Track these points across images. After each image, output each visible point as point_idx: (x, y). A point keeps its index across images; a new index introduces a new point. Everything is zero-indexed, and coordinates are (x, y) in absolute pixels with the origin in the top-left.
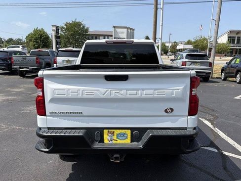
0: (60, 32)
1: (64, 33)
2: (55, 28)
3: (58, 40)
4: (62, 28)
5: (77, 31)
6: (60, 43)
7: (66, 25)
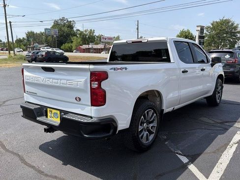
0: (205, 32)
1: (209, 32)
2: (199, 29)
3: (202, 41)
4: (208, 27)
5: (224, 30)
6: (203, 43)
7: (212, 24)
